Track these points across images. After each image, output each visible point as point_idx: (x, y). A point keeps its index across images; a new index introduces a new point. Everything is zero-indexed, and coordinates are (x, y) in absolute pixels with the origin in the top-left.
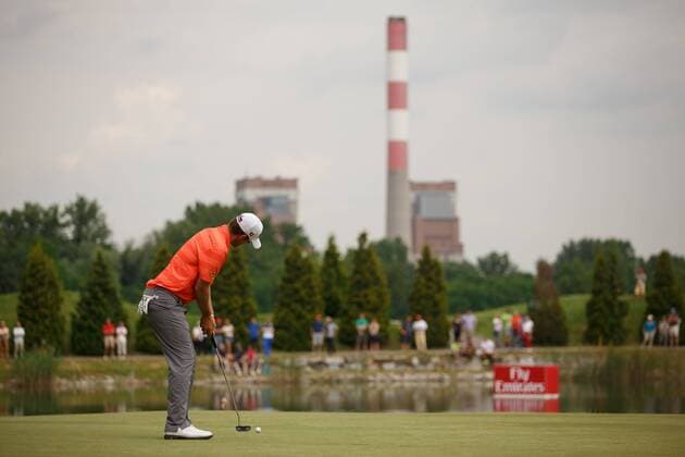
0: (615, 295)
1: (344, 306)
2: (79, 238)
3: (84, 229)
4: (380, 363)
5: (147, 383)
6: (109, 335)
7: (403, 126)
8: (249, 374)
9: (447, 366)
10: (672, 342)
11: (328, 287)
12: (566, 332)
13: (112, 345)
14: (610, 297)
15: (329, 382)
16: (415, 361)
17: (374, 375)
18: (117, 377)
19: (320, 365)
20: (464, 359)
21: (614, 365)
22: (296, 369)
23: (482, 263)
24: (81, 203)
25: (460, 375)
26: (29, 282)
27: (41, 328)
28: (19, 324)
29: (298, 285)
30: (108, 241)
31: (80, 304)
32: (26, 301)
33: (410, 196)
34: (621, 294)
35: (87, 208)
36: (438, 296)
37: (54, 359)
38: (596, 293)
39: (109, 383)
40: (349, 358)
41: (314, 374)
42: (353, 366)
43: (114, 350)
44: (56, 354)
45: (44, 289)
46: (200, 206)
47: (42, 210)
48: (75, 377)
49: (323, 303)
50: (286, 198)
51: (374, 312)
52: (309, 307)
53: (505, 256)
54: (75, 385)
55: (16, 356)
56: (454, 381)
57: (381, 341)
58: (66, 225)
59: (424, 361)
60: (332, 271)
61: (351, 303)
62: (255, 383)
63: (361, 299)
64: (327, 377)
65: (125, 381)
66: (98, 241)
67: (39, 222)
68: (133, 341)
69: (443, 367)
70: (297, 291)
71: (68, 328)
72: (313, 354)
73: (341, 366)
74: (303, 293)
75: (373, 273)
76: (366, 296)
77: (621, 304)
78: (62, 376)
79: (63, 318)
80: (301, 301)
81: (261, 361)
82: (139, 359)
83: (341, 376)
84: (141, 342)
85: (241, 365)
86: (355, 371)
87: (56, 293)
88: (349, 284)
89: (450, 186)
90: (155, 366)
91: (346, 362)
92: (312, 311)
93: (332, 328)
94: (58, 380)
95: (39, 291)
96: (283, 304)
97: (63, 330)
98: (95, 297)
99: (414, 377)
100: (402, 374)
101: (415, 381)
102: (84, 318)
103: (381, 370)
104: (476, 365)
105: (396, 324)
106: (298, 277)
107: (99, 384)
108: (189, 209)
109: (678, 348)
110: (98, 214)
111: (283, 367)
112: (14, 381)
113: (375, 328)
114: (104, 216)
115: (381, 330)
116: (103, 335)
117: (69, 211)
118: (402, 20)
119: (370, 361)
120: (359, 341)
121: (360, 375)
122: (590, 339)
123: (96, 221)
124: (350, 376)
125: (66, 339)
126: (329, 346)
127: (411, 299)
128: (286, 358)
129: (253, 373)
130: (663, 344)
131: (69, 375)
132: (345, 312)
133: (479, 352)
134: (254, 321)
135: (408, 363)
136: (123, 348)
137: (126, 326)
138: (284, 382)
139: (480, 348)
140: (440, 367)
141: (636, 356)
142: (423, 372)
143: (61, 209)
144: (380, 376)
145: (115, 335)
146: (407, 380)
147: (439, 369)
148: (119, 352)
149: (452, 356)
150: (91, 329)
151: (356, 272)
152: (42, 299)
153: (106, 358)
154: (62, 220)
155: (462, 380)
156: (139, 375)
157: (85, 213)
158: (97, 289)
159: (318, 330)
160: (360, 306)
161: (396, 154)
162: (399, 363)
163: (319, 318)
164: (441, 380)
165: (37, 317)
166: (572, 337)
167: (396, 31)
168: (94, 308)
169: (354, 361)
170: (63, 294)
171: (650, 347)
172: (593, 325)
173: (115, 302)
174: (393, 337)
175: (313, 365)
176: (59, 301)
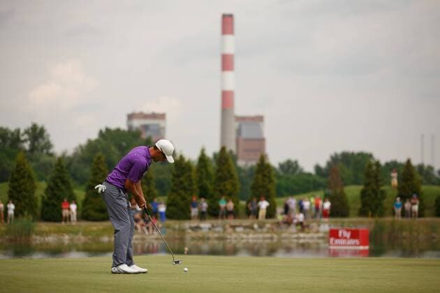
0: (378, 186)
1: (211, 192)
2: (33, 148)
3: (36, 143)
4: (234, 227)
5: (89, 239)
6: (66, 208)
7: (231, 81)
8: (153, 234)
9: (275, 229)
10: (413, 215)
11: (200, 180)
12: (348, 209)
13: (67, 215)
14: (375, 187)
15: (203, 239)
16: (256, 226)
17: (230, 234)
18: (71, 235)
19: (197, 228)
20: (286, 225)
21: (379, 229)
22: (183, 231)
23: (282, 166)
24: (34, 127)
25: (284, 235)
26: (16, 176)
27: (23, 204)
28: (11, 201)
29: (182, 179)
30: (51, 151)
31: (47, 189)
32: (14, 188)
33: (236, 125)
34: (382, 185)
35: (38, 131)
36: (270, 186)
37: (32, 224)
38: (367, 185)
39: (66, 239)
40: (215, 225)
41: (193, 234)
42: (218, 229)
43: (68, 219)
44: (33, 221)
45: (25, 180)
46: (108, 130)
47: (10, 132)
48: (45, 234)
49: (198, 191)
50: (158, 125)
51: (230, 196)
52: (189, 192)
53: (296, 162)
54: (45, 240)
55: (9, 221)
56: (280, 239)
57: (234, 214)
58: (25, 141)
59: (261, 226)
60: (203, 170)
61: (215, 190)
62: (157, 239)
63: (221, 188)
64: (201, 236)
65: (76, 237)
66: (45, 151)
67: (9, 139)
68: (80, 213)
69: (272, 230)
70: (181, 183)
71: (39, 204)
72: (192, 221)
73: (210, 229)
74: (186, 184)
75: (229, 172)
76: (225, 186)
77: (383, 192)
78: (37, 234)
79: (36, 198)
80: (184, 189)
81: (160, 225)
82: (84, 224)
83: (210, 235)
84: (85, 214)
85: (148, 228)
86: (218, 232)
87: (33, 182)
88: (214, 178)
89: (260, 119)
90: (95, 228)
91: (213, 226)
92: (191, 194)
93: (204, 205)
94: (34, 237)
95: (22, 181)
96: (173, 191)
97: (36, 206)
98: (57, 186)
99: (255, 236)
100: (248, 234)
101: (256, 239)
102: (50, 198)
103: (235, 232)
104: (293, 229)
105: (243, 203)
106: (183, 174)
107: (60, 240)
108: (101, 132)
109: (418, 219)
110: (45, 134)
111: (174, 229)
112: (7, 237)
113: (231, 205)
114: (48, 135)
115: (235, 207)
116: (62, 209)
117: (26, 132)
118: (231, 16)
119: (227, 226)
120: (221, 213)
121: (222, 235)
122: (362, 213)
123: (43, 139)
124: (216, 235)
125: (38, 212)
126: (202, 216)
127: (253, 188)
128: (175, 224)
129: (155, 233)
130: (408, 216)
131: (41, 233)
132: (212, 196)
133: (295, 221)
134: (156, 200)
135: (251, 228)
136: (74, 217)
137: (76, 203)
138: (175, 239)
139: (295, 218)
140: (271, 230)
141: (393, 224)
142: (260, 233)
143: (22, 131)
144: (234, 235)
145: (69, 209)
146: (251, 238)
147: (270, 231)
148: (72, 219)
149: (278, 224)
150: (54, 205)
151: (219, 171)
152: (23, 186)
153: (63, 223)
154: (22, 138)
155: (285, 238)
156: (85, 234)
157: (37, 133)
158: (58, 180)
159: (194, 207)
160: (222, 192)
161: (227, 99)
162: (246, 227)
163: (194, 199)
164: (272, 238)
165: (21, 198)
166: (351, 212)
167: (227, 23)
168: (56, 192)
169: (218, 226)
170: (37, 183)
171: (400, 219)
172: (364, 204)
173: (69, 188)
174: (242, 211)
175: (192, 228)
176: (34, 188)
